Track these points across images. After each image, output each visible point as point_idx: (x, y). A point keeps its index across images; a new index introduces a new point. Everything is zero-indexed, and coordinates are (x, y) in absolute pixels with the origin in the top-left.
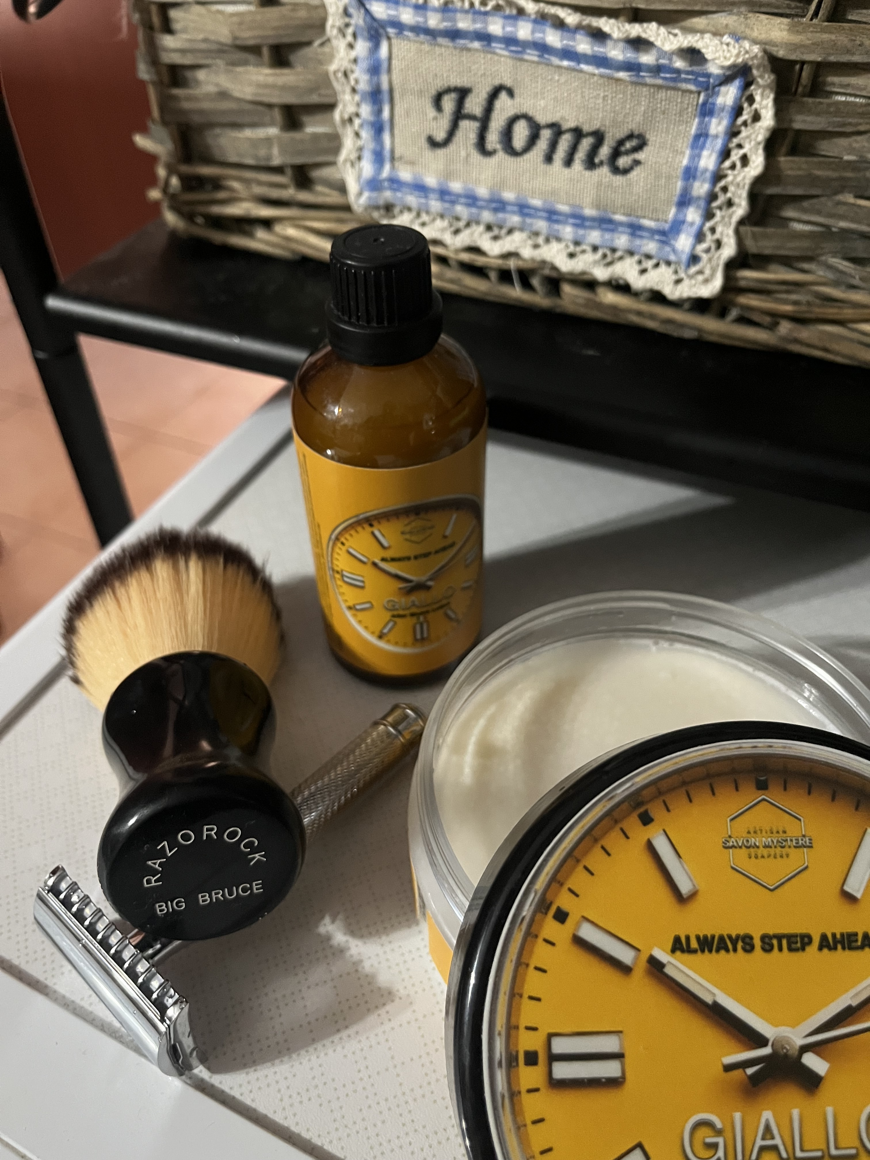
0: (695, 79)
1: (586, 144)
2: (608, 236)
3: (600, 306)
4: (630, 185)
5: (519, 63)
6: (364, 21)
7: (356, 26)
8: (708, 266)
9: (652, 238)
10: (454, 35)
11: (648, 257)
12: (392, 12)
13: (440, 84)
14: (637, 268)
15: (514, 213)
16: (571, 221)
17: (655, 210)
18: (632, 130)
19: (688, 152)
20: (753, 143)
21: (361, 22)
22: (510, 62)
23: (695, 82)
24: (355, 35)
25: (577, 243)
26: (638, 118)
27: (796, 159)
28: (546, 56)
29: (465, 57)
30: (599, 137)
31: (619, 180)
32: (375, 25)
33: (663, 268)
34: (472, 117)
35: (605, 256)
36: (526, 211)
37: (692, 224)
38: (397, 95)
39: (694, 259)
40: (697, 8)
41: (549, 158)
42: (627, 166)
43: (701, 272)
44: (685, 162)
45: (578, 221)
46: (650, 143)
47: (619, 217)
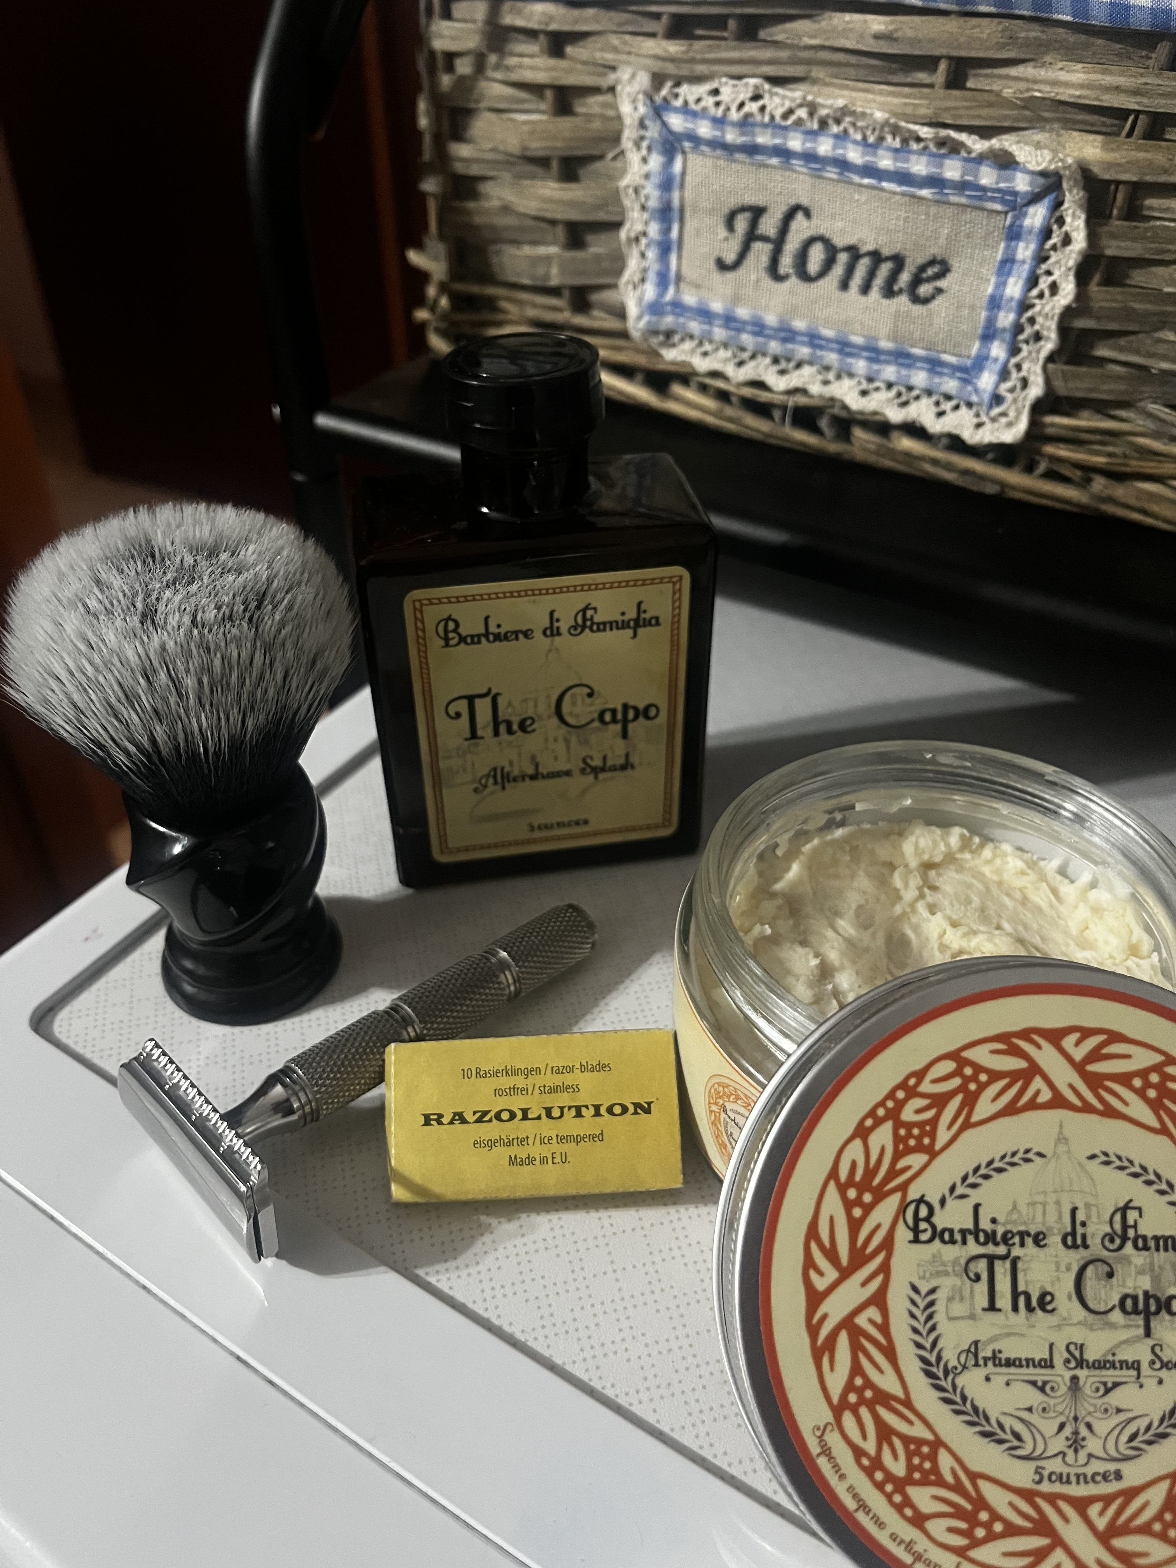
0: (1002, 198)
1: (885, 269)
2: (904, 372)
3: (892, 453)
4: (930, 314)
5: (818, 181)
6: (660, 134)
7: (652, 139)
8: (1013, 408)
9: (952, 376)
10: (752, 150)
11: (948, 397)
12: (690, 125)
13: (734, 202)
14: (934, 410)
15: (803, 343)
16: (865, 354)
17: (957, 345)
18: (934, 256)
19: (993, 280)
20: (1063, 269)
21: (656, 135)
22: (809, 180)
23: (1003, 202)
24: (649, 149)
25: (870, 380)
26: (942, 241)
27: (1111, 289)
28: (847, 174)
29: (763, 174)
30: (899, 261)
31: (918, 309)
32: (671, 138)
33: (964, 410)
34: (765, 239)
35: (899, 395)
36: (817, 342)
37: (996, 360)
38: (688, 214)
39: (997, 399)
40: (1006, 124)
41: (844, 285)
42: (928, 295)
43: (1004, 414)
44: (990, 290)
45: (873, 355)
46: (953, 269)
47: (917, 351)
